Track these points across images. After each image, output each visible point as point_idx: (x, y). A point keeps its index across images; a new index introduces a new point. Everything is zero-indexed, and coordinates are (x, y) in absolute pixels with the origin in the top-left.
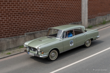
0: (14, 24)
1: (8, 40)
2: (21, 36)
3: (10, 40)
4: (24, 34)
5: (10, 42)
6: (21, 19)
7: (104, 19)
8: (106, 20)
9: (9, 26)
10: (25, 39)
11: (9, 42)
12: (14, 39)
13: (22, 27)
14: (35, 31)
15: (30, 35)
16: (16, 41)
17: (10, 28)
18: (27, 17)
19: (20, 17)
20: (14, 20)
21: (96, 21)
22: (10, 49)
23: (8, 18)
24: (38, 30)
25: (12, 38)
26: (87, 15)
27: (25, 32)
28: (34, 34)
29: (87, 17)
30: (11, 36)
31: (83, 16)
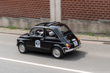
1: (79, 22)
3: (81, 23)
4: (97, 20)
5: (81, 26)
12: (86, 23)
16: (88, 25)
22: (80, 33)
25: (83, 22)
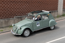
0: (7, 9)
2: (11, 19)
6: (12, 6)
9: (3, 11)
10: (14, 21)
11: (2, 22)
13: (13, 12)
14: (22, 15)
15: (18, 18)
17: (4, 12)
18: (17, 4)
19: (12, 4)
20: (8, 6)
23: (3, 5)
24: (24, 15)
26: (62, 5)
27: (14, 16)
28: (21, 18)
29: (62, 7)
30: (4, 18)
31: (59, 6)
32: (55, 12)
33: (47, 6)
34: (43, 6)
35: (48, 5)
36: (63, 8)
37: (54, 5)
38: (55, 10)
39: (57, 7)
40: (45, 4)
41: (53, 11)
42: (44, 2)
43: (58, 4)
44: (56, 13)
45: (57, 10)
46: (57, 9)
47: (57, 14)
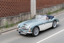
7: (50, 10)
8: (51, 12)
21: (43, 12)
26: (35, 6)
31: (32, 7)
32: (27, 14)
33: (18, 8)
34: (14, 8)
35: (19, 6)
36: (36, 10)
37: (26, 6)
38: (27, 12)
39: (30, 8)
40: (16, 5)
41: (26, 14)
42: (15, 4)
43: (30, 5)
44: (29, 15)
45: (30, 12)
46: (30, 10)
47: (31, 16)
